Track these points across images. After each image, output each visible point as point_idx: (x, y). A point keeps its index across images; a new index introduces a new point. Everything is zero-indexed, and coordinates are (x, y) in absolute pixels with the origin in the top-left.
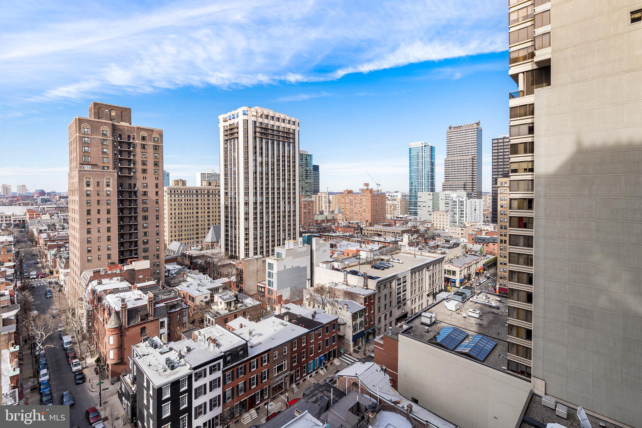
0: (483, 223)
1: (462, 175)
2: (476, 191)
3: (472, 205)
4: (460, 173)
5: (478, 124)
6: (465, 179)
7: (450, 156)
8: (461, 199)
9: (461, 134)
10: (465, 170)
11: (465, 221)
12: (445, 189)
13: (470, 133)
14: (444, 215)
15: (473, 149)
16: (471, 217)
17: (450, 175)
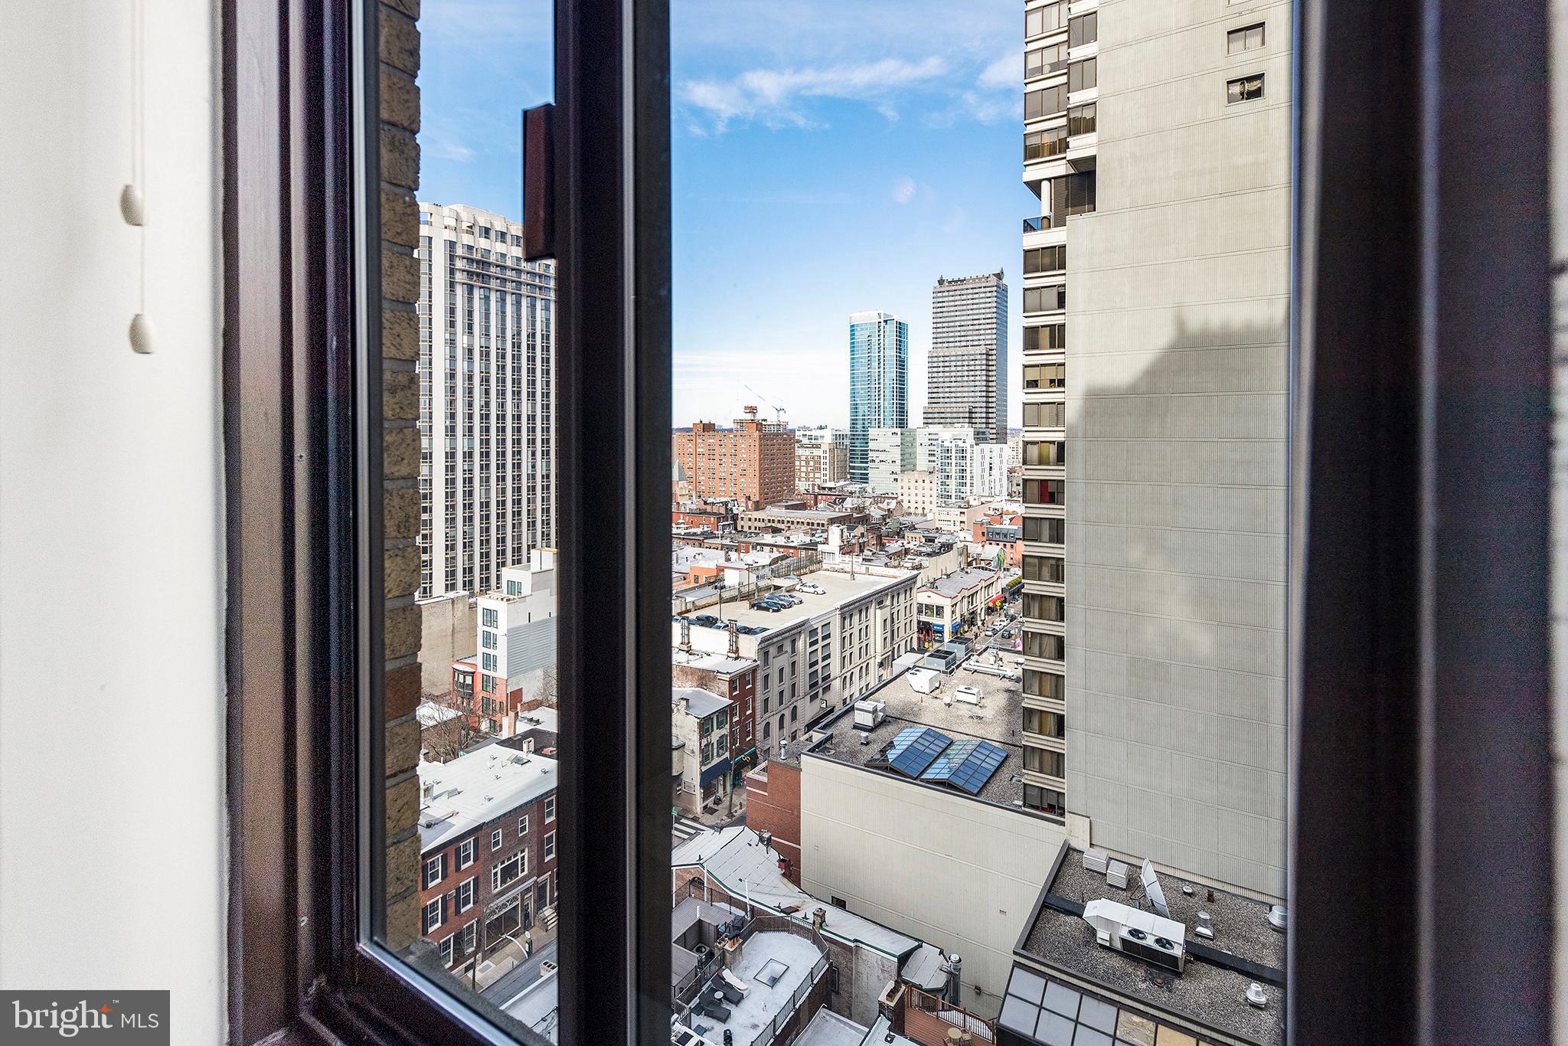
0: (1008, 498)
1: (966, 389)
2: (994, 426)
3: (983, 457)
4: (960, 384)
5: (999, 276)
6: (971, 399)
7: (940, 345)
8: (960, 443)
9: (964, 297)
10: (972, 378)
11: (968, 494)
12: (930, 421)
13: (983, 295)
14: (924, 481)
15: (989, 331)
16: (983, 483)
17: (940, 390)
